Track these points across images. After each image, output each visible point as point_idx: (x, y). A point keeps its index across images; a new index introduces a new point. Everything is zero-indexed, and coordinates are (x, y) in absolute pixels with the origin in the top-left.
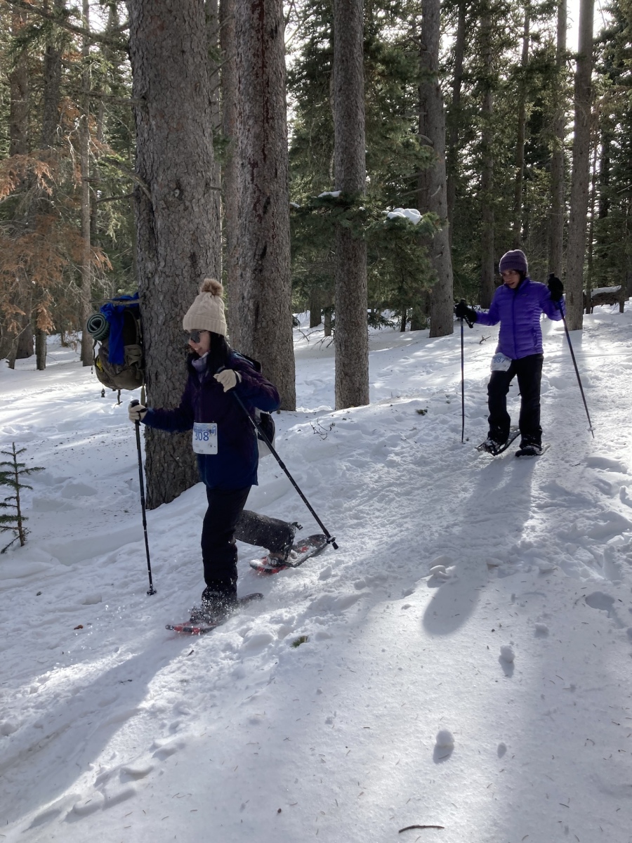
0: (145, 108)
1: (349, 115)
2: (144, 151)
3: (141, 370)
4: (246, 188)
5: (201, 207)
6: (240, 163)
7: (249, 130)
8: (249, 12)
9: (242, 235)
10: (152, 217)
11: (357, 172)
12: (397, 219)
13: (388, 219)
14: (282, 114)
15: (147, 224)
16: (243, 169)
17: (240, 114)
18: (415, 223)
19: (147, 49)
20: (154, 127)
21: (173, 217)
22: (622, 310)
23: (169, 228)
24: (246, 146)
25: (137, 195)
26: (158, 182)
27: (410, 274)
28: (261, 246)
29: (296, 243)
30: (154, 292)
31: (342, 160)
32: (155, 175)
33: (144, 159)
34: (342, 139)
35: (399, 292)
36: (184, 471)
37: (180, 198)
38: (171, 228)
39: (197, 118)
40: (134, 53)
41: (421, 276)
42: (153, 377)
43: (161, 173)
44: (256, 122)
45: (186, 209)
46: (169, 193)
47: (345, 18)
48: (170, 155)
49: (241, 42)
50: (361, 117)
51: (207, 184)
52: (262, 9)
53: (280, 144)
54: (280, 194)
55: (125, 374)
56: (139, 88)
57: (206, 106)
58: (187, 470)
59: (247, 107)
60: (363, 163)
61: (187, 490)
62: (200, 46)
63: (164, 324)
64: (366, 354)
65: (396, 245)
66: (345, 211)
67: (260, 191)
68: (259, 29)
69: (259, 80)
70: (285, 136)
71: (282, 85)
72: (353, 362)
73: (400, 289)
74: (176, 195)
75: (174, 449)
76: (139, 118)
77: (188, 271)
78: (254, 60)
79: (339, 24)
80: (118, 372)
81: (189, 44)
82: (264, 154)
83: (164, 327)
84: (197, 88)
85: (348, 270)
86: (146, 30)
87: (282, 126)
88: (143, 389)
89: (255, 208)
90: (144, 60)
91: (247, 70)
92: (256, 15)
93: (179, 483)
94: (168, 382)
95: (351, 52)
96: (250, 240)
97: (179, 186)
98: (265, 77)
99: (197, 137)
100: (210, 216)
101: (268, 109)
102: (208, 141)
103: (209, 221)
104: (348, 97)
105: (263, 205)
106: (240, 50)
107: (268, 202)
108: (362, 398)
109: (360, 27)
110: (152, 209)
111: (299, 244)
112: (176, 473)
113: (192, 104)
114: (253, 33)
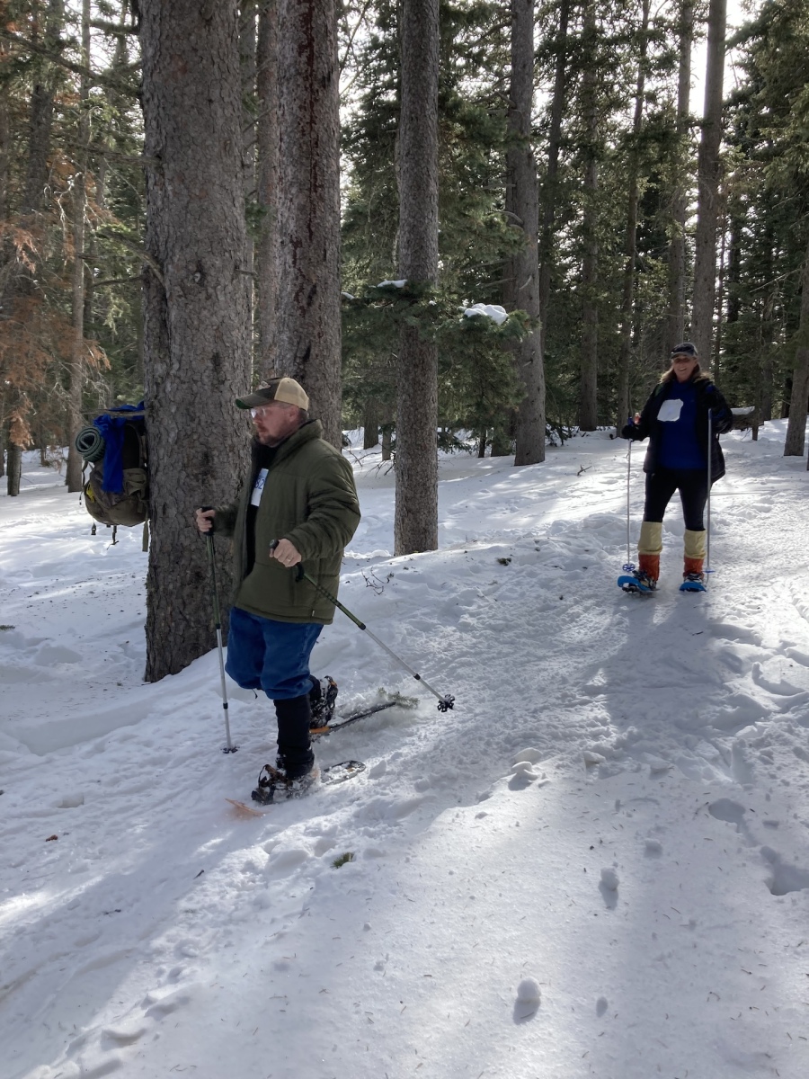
0: (159, 168)
1: (418, 186)
2: (157, 222)
3: (144, 502)
4: (285, 273)
5: (229, 296)
6: (280, 240)
7: (291, 200)
8: (295, 54)
9: (279, 332)
10: (164, 306)
11: (427, 257)
12: (477, 317)
13: (465, 316)
14: (333, 181)
15: (157, 315)
16: (283, 249)
17: (281, 179)
18: (499, 323)
19: (164, 96)
20: (170, 193)
21: (191, 307)
22: (755, 437)
23: (186, 322)
24: (287, 220)
25: (147, 278)
26: (173, 263)
27: (493, 387)
28: (303, 346)
29: (347, 343)
30: (163, 401)
31: (408, 242)
32: (170, 254)
33: (156, 234)
34: (409, 215)
35: (477, 409)
36: (197, 632)
37: (201, 283)
38: (189, 321)
39: (226, 184)
40: (148, 101)
41: (505, 390)
42: (160, 510)
43: (177, 251)
44: (300, 190)
45: (208, 297)
46: (187, 277)
47: (415, 65)
48: (190, 228)
49: (285, 90)
50: (434, 188)
51: (236, 267)
52: (312, 51)
53: (330, 218)
54: (330, 281)
55: (123, 506)
56: (153, 144)
57: (238, 169)
58: (201, 631)
59: (289, 170)
60: (435, 245)
61: (201, 658)
62: (232, 95)
63: (176, 443)
64: (435, 486)
65: (475, 349)
66: (410, 305)
67: (304, 276)
68: (307, 77)
69: (306, 139)
70: (336, 209)
71: (335, 146)
72: (418, 496)
73: (479, 405)
74: (197, 280)
75: (184, 603)
76: (151, 182)
77: (208, 377)
78: (299, 114)
79: (408, 73)
80: (114, 503)
81: (217, 91)
82: (310, 231)
83: (176, 447)
84: (227, 147)
85: (414, 379)
86: (163, 72)
87: (333, 197)
88: (146, 525)
89: (296, 298)
90: (160, 109)
91: (292, 125)
92: (304, 59)
93: (190, 647)
94: (180, 517)
95: (423, 108)
96: (290, 338)
97: (200, 269)
98: (314, 135)
99: (225, 208)
100: (239, 308)
101: (316, 174)
102: (238, 212)
103: (238, 314)
104: (417, 163)
105: (307, 295)
106: (282, 100)
107: (314, 291)
108: (429, 541)
109: (434, 78)
110: (165, 295)
111: (354, 345)
112: (186, 635)
113: (220, 166)
114: (300, 81)
